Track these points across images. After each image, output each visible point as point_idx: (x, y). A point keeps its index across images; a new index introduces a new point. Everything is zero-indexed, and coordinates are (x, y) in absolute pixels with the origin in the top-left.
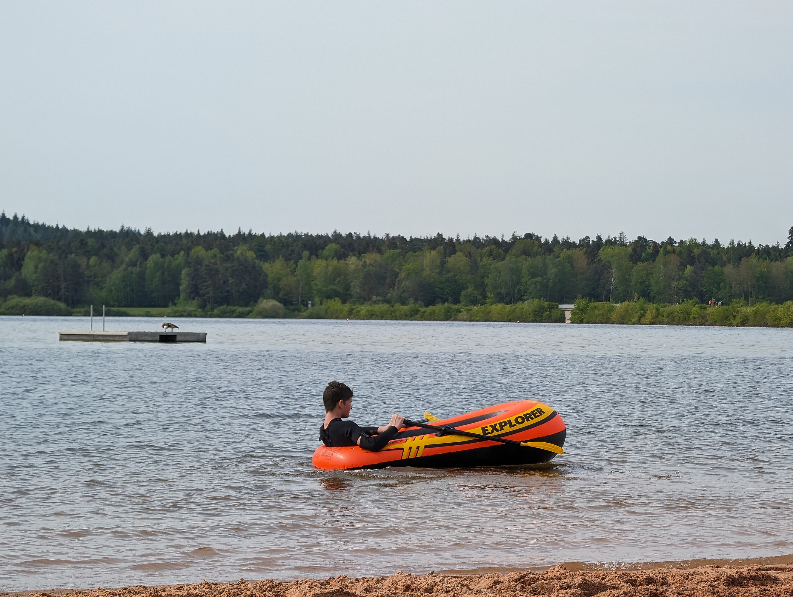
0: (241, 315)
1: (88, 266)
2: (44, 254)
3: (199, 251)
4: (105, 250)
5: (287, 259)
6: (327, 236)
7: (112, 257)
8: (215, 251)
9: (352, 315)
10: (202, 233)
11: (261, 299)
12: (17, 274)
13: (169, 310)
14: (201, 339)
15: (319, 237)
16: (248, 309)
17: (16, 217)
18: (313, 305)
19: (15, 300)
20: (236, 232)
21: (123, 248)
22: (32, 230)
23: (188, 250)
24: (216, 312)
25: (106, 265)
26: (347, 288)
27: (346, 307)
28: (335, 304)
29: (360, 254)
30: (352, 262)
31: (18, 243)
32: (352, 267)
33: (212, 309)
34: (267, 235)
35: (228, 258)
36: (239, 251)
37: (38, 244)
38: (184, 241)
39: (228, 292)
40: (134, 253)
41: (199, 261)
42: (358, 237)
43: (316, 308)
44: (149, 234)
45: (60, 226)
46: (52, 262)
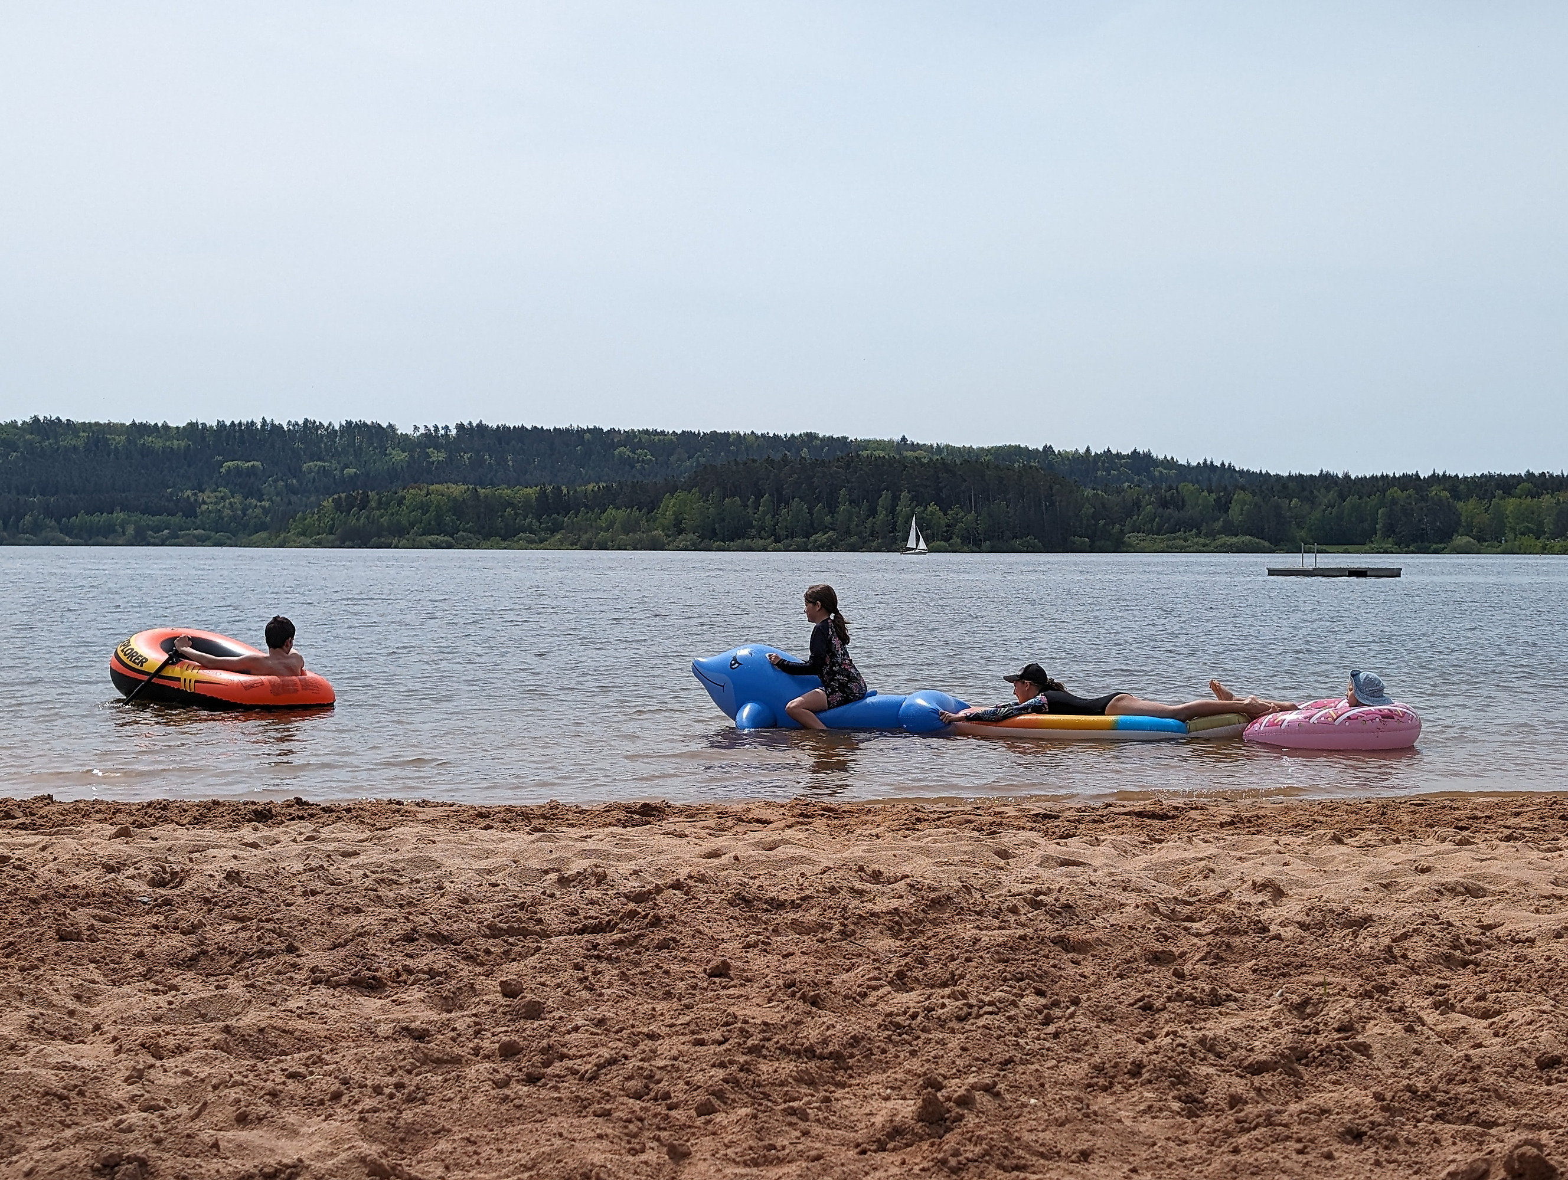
0: (1436, 552)
1: (1290, 508)
2: (1248, 497)
3: (1395, 492)
4: (1306, 493)
5: (1481, 498)
6: (1520, 476)
7: (1312, 500)
8: (1411, 491)
9: (1544, 550)
10: (1397, 475)
11: (1455, 535)
12: (1225, 515)
13: (1367, 548)
14: (1396, 573)
15: (1512, 476)
16: (1442, 546)
17: (1223, 464)
18: (1506, 541)
19: (1224, 539)
20: (1430, 473)
21: (1323, 490)
22: (1238, 475)
23: (1384, 492)
24: (1411, 548)
25: (1307, 507)
26: (1541, 524)
27: (1539, 544)
28: (1528, 540)
29: (1553, 492)
30: (1547, 500)
31: (1225, 489)
32: (1544, 505)
33: (1408, 546)
34: (1460, 476)
35: (1424, 499)
36: (1434, 491)
37: (1243, 488)
38: (1381, 483)
39: (1423, 529)
40: (1332, 495)
41: (1394, 502)
42: (1551, 476)
43: (1509, 543)
44: (1347, 477)
45: (1264, 472)
46: (1256, 504)
